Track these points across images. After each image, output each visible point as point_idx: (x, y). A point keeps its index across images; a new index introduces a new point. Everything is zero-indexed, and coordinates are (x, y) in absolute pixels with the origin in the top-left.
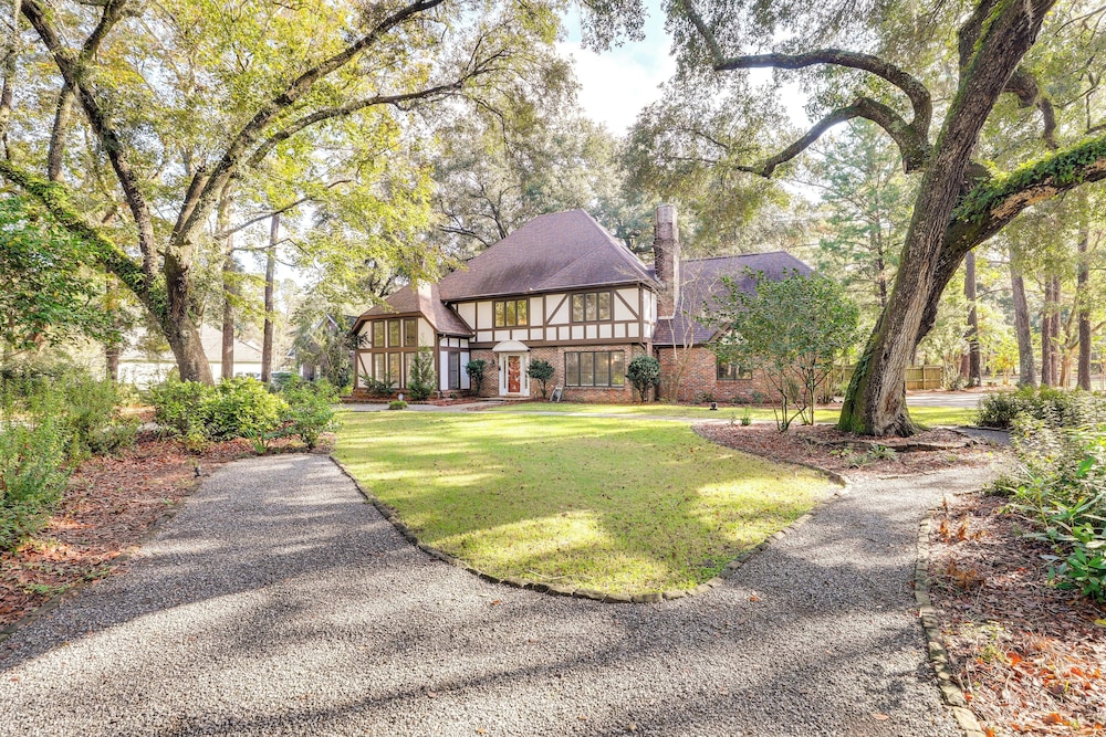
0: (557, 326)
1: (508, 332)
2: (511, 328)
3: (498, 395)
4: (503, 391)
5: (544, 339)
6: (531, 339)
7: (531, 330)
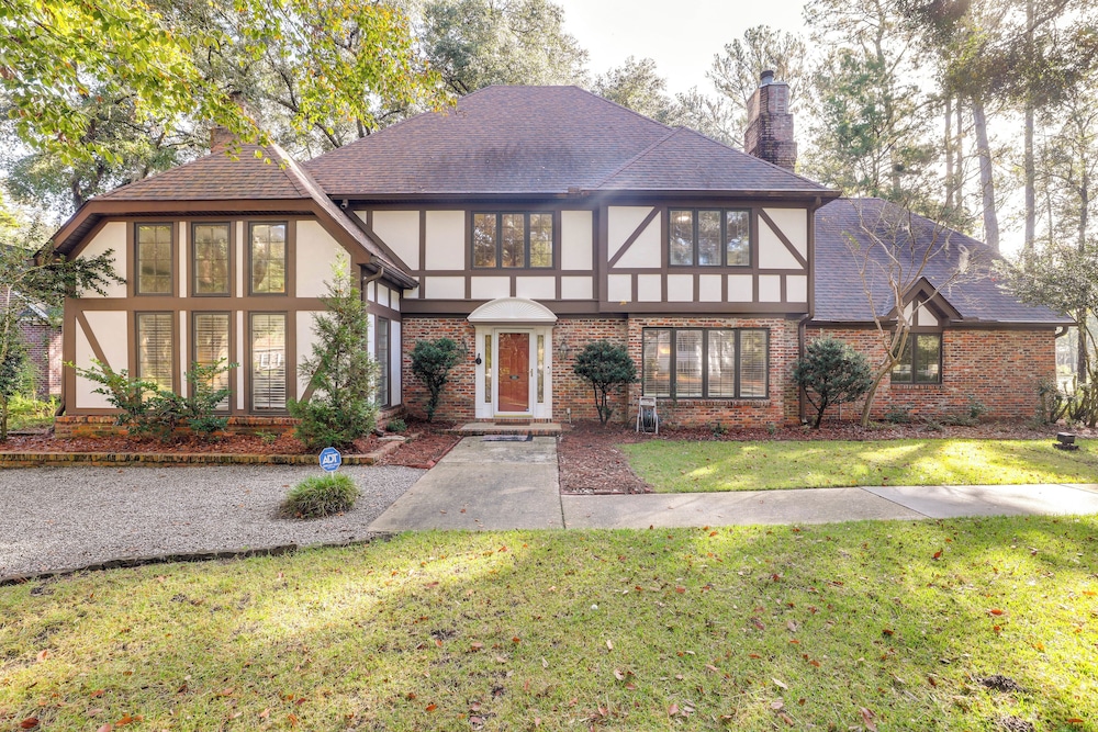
0: (635, 273)
1: (507, 280)
2: (513, 273)
3: (472, 419)
4: (485, 409)
5: (601, 298)
6: (564, 297)
7: (563, 278)
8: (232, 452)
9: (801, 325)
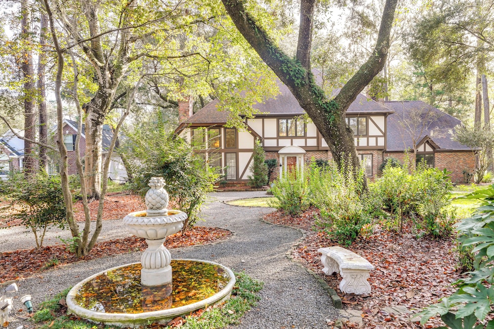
1: (290, 140)
2: (292, 138)
5: (320, 145)
6: (308, 145)
7: (307, 139)
8: (235, 188)
9: (383, 152)
